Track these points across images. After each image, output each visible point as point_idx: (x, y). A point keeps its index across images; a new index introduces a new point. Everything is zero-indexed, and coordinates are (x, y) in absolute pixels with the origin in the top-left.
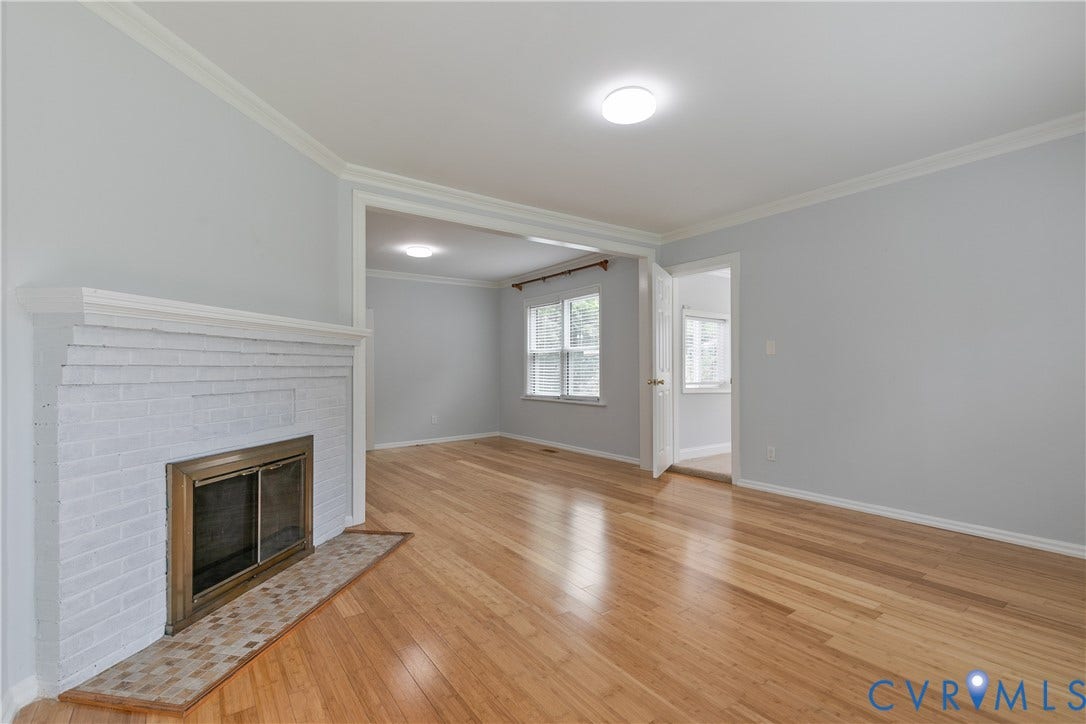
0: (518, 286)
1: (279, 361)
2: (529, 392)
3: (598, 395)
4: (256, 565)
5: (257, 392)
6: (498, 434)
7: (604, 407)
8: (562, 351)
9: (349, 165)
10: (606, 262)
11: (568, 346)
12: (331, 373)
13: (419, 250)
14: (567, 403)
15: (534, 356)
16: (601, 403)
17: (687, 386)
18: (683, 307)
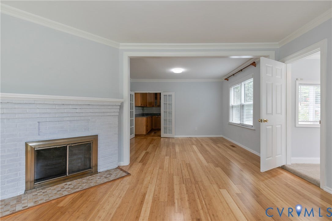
0: (227, 79)
1: (77, 111)
2: (231, 121)
3: (252, 125)
4: (66, 176)
5: (70, 121)
6: (221, 136)
7: (254, 130)
8: (241, 104)
9: (121, 44)
10: (254, 62)
11: (243, 102)
12: (108, 114)
13: (177, 70)
14: (242, 127)
15: (232, 107)
16: (253, 128)
17: (299, 123)
18: (297, 79)
